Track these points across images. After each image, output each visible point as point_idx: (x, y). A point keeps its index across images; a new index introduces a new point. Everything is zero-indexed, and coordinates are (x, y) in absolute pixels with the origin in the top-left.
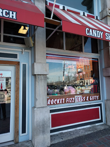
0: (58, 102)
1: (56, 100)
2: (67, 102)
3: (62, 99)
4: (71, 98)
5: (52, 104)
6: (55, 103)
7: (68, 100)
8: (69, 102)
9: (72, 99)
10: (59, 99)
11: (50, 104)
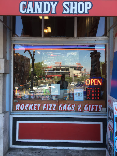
0: (31, 108)
1: (27, 105)
2: (44, 109)
3: (36, 105)
4: (50, 105)
5: (21, 109)
6: (26, 109)
7: (46, 106)
8: (47, 109)
9: (53, 106)
10: (32, 105)
11: (18, 109)
